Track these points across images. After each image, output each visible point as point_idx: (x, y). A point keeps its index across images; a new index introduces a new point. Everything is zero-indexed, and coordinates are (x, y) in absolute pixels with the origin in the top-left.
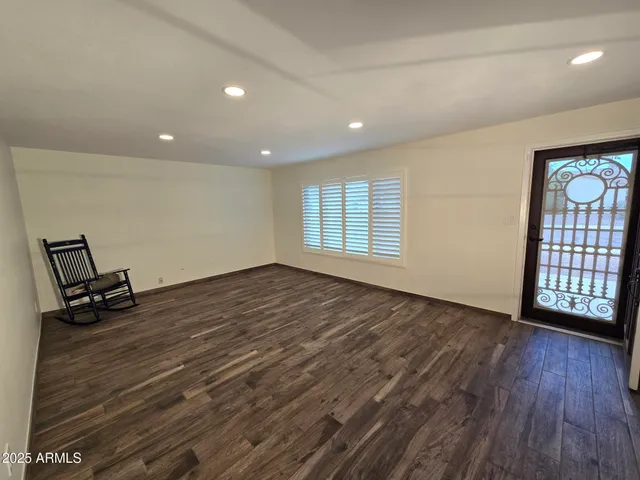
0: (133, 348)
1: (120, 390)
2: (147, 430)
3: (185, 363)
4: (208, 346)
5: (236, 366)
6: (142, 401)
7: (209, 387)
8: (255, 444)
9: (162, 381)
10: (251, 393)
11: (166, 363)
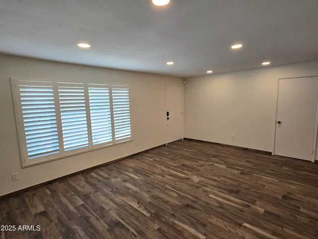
2: (292, 215)
3: (240, 225)
6: (284, 229)
7: (250, 204)
8: (264, 185)
9: (264, 228)
10: (243, 191)
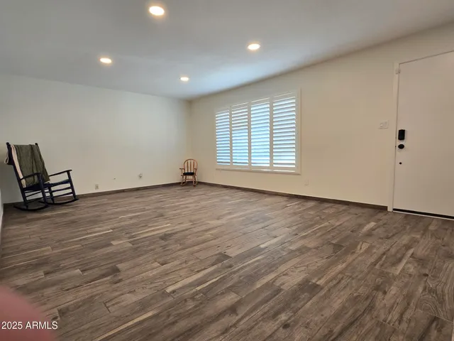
0: (73, 222)
1: (63, 240)
2: (83, 258)
3: (113, 229)
4: (132, 222)
5: (153, 230)
6: (80, 245)
7: (131, 240)
8: (162, 265)
10: (163, 243)
11: (97, 229)
